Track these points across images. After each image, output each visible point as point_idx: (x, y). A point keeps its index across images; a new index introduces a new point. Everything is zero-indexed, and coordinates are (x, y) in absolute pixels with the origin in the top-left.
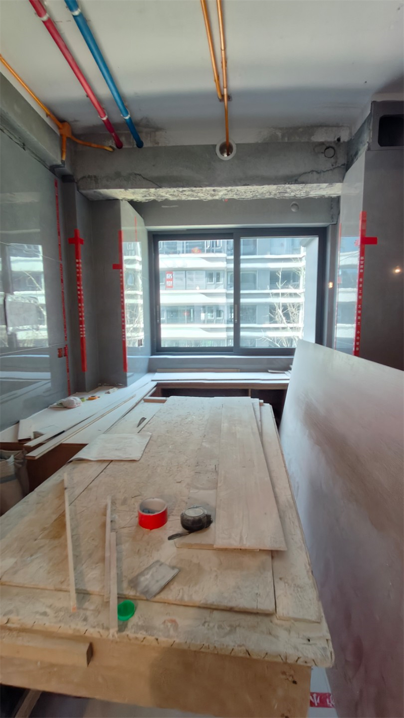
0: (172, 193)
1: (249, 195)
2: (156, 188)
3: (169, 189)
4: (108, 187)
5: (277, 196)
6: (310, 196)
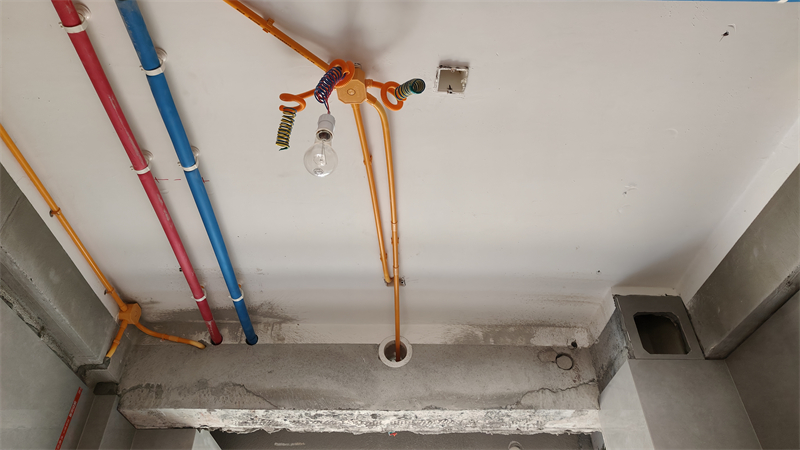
0: (296, 420)
1: (437, 427)
2: (267, 410)
3: (292, 412)
4: (177, 405)
5: (488, 430)
6: (545, 431)
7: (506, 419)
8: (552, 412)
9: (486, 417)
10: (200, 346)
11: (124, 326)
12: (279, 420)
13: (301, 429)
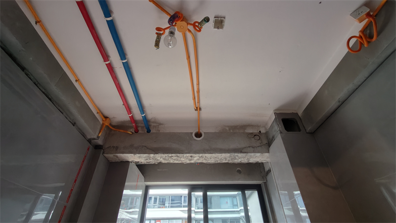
0: (164, 158)
1: (213, 160)
2: (154, 154)
3: (163, 155)
4: (123, 153)
5: (230, 162)
6: (250, 162)
7: (237, 157)
8: (253, 154)
9: (230, 157)
10: (131, 133)
11: (104, 126)
12: (159, 158)
13: (166, 162)
